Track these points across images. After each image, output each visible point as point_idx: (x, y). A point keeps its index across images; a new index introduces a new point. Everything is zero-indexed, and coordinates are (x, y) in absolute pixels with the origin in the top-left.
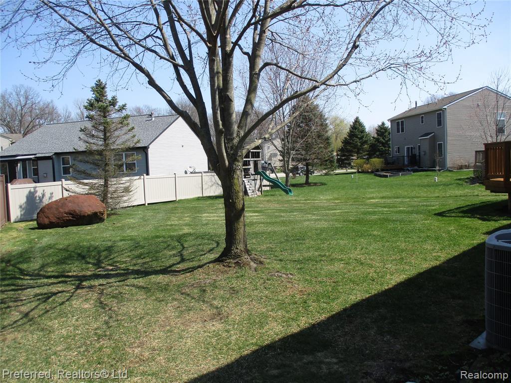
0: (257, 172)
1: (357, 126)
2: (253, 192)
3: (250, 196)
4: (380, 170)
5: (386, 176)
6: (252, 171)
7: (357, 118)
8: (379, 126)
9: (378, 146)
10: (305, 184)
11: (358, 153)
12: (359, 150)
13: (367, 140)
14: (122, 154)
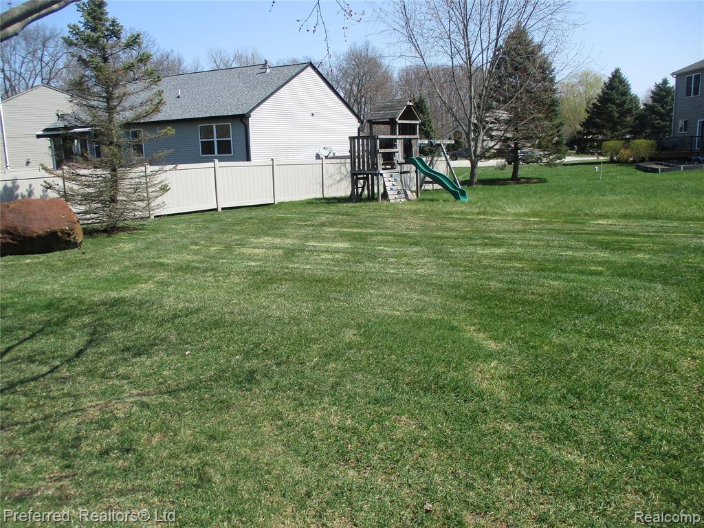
0: (408, 159)
1: (617, 84)
2: (398, 193)
3: (392, 201)
4: (646, 158)
5: (656, 171)
6: (399, 157)
7: (617, 71)
8: (658, 86)
9: (652, 119)
10: (511, 179)
11: (613, 129)
12: (615, 124)
13: (632, 108)
14: (212, 126)
